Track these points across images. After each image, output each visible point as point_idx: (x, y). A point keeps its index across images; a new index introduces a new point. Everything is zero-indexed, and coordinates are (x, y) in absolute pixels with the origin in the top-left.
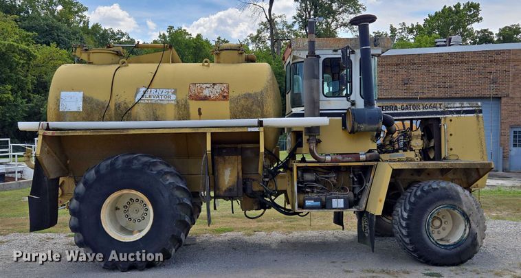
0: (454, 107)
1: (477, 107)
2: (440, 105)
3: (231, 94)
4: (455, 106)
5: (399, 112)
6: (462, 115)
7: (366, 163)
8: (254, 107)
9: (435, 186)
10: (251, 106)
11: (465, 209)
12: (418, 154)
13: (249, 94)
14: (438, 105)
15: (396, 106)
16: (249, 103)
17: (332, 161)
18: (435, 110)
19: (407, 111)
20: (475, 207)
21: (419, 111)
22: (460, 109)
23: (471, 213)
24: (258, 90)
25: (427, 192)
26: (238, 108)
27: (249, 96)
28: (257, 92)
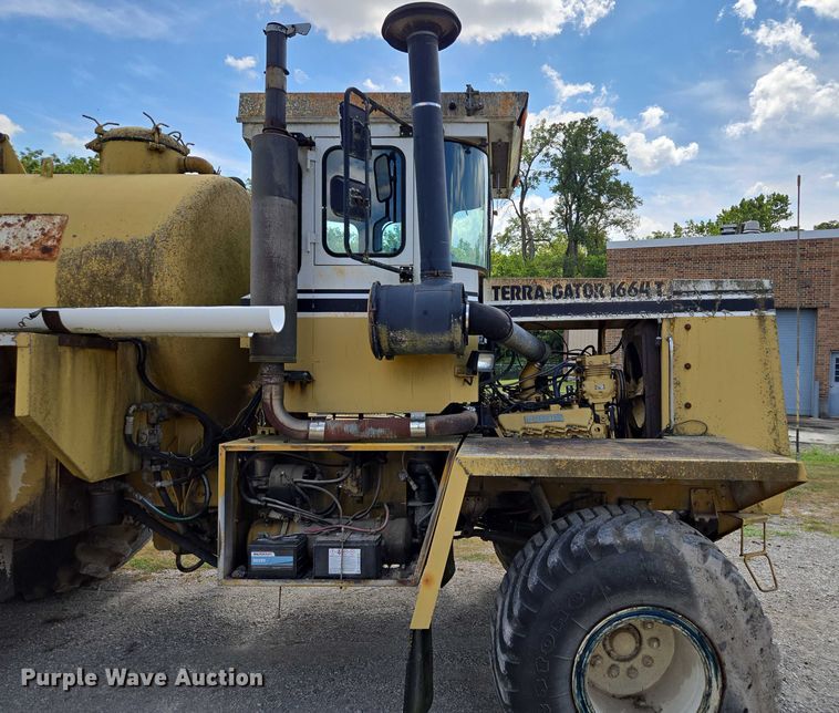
0: (695, 292)
1: (760, 292)
2: (659, 284)
4: (699, 288)
5: (547, 302)
6: (718, 314)
7: (428, 446)
8: (127, 280)
9: (606, 538)
10: (119, 276)
11: (708, 625)
12: (601, 414)
13: (116, 244)
14: (653, 286)
15: (540, 288)
16: (113, 267)
17: (328, 438)
18: (644, 298)
19: (569, 301)
20: (742, 616)
21: (600, 300)
22: (712, 297)
23: (727, 638)
24: (144, 233)
25: (580, 559)
26: (79, 282)
27: (114, 250)
28: (140, 238)
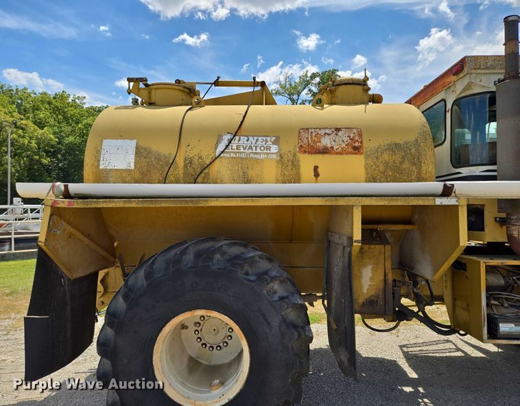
3: (366, 144)
8: (406, 165)
10: (401, 163)
13: (396, 145)
16: (397, 158)
24: (411, 138)
26: (378, 166)
27: (396, 147)
28: (409, 140)
